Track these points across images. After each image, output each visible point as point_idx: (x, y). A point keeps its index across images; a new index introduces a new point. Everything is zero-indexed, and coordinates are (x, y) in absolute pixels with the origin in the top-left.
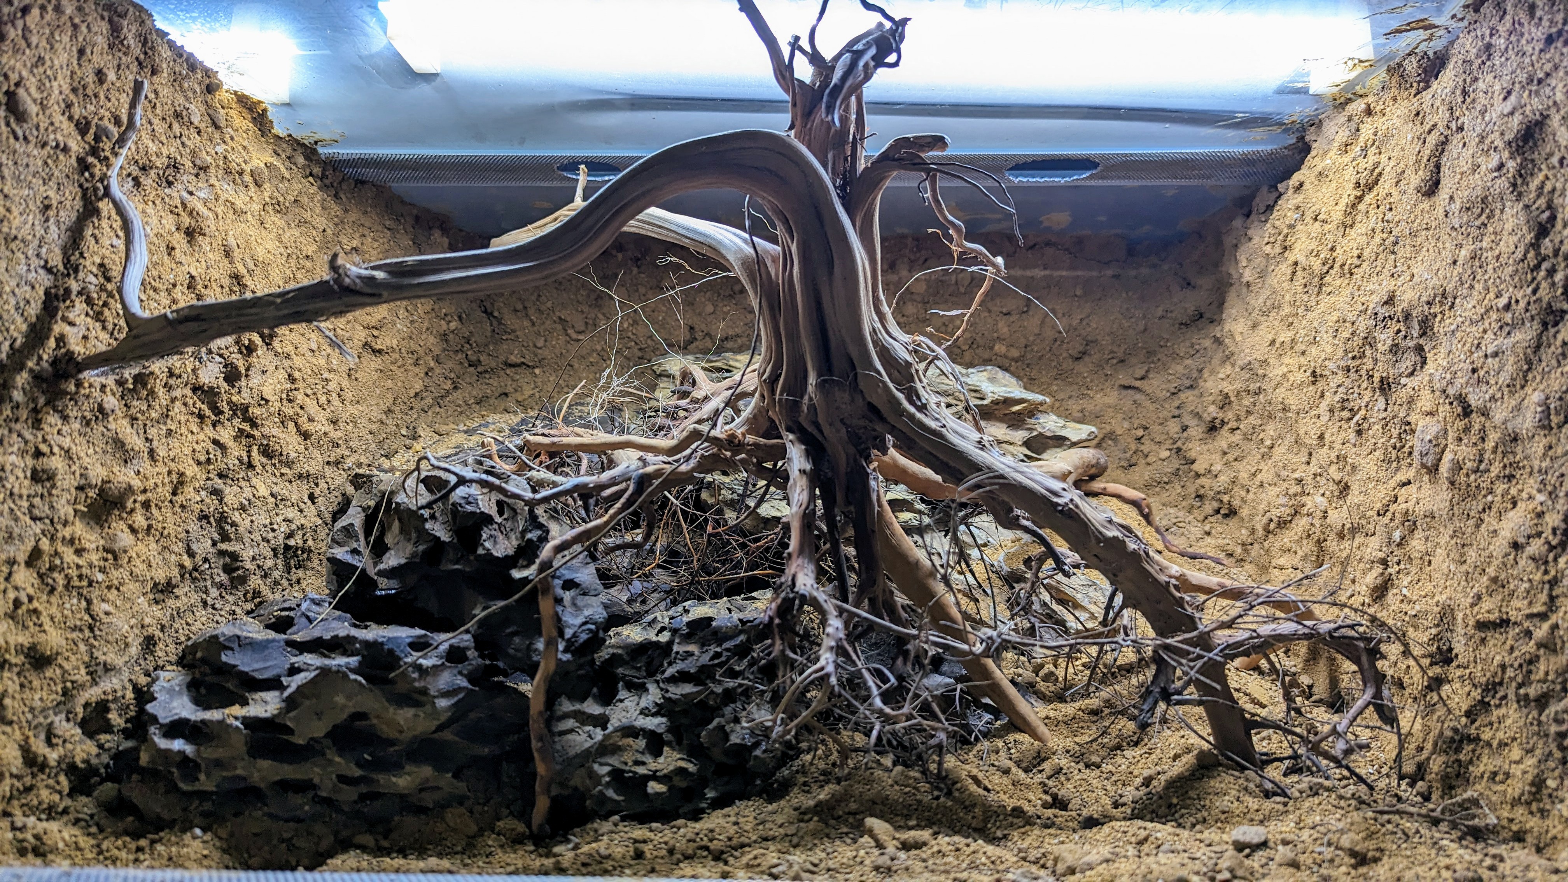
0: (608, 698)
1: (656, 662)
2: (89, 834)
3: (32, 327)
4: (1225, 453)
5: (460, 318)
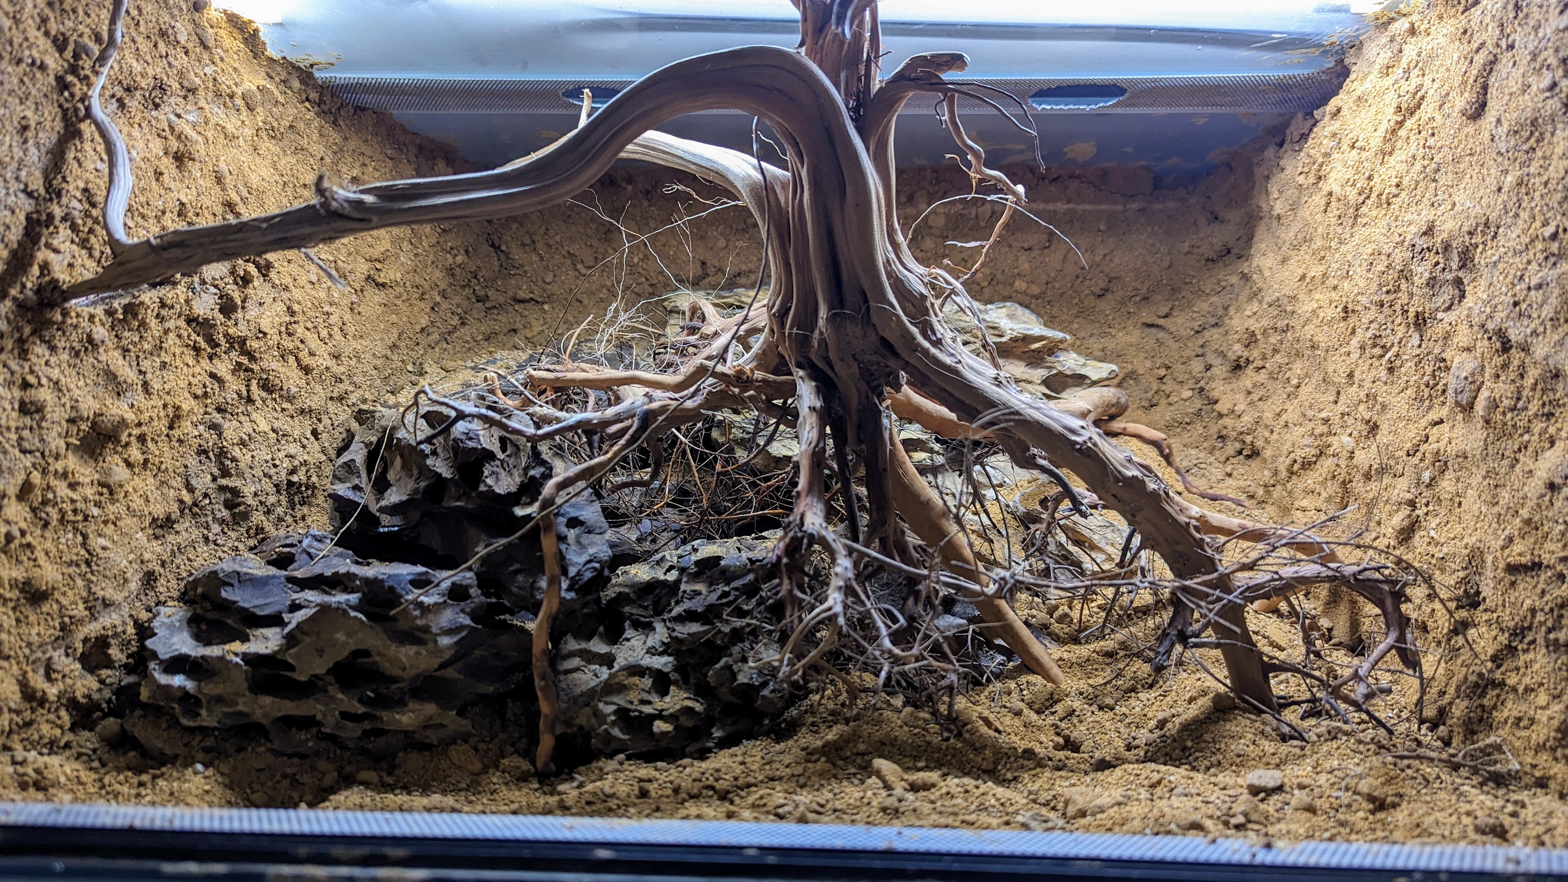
0: (614, 637)
1: (663, 601)
2: (91, 769)
3: (14, 253)
4: (1249, 393)
5: (467, 252)
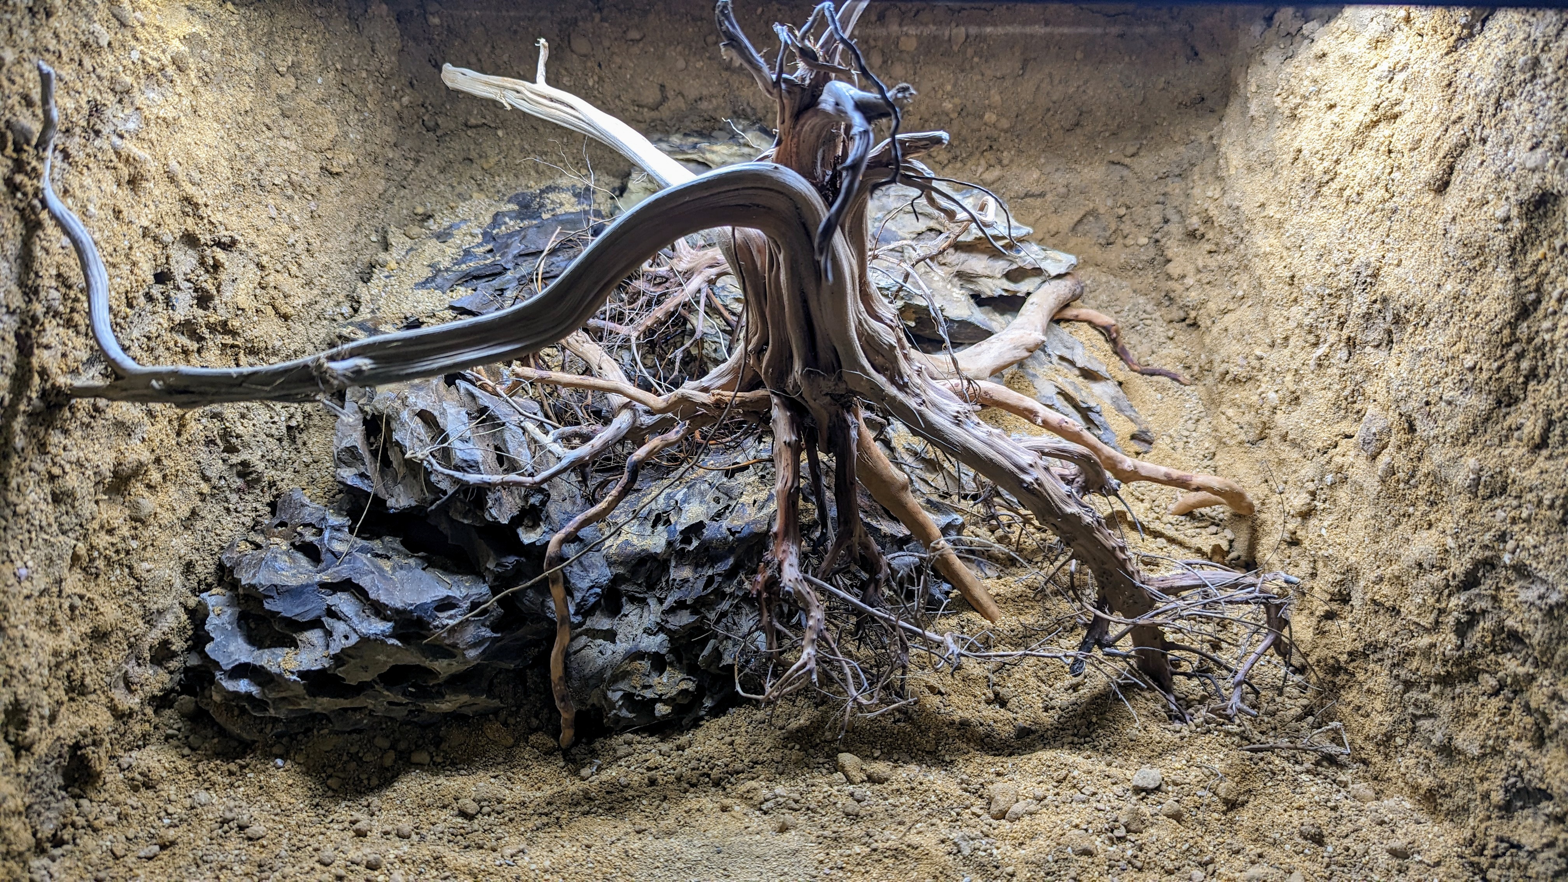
0: (615, 612)
1: (655, 575)
2: (183, 756)
3: (14, 378)
5: (411, 85)
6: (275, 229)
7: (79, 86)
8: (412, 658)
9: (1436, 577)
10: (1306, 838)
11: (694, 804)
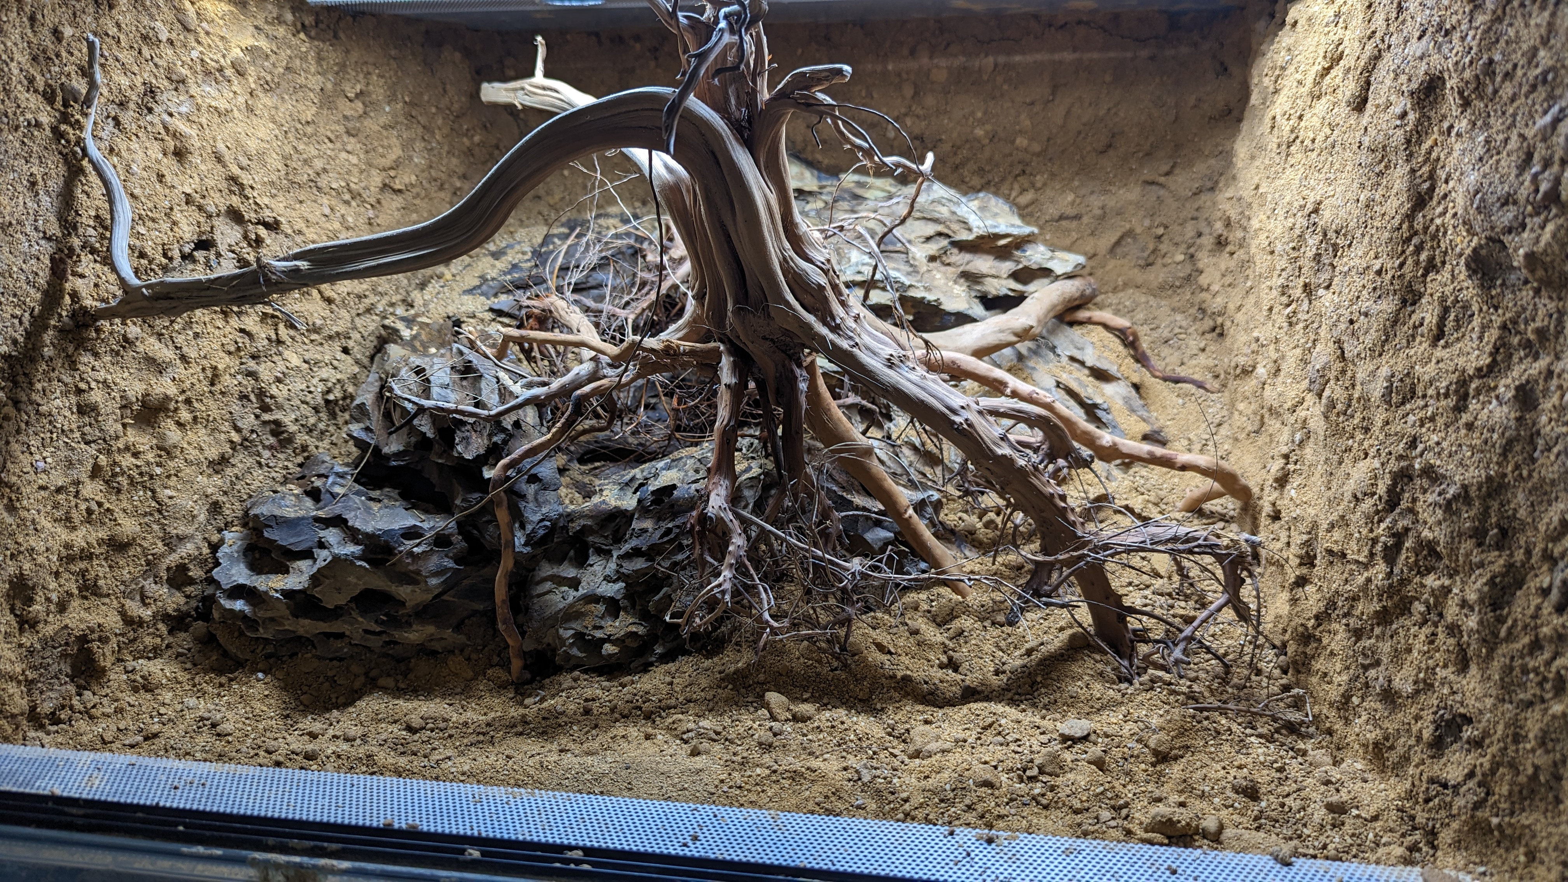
0: (581, 562)
1: (621, 533)
2: (185, 670)
3: (46, 293)
4: (1223, 275)
6: (328, 225)
7: (135, 69)
8: (379, 582)
9: (1367, 505)
10: (1237, 792)
11: (621, 732)
